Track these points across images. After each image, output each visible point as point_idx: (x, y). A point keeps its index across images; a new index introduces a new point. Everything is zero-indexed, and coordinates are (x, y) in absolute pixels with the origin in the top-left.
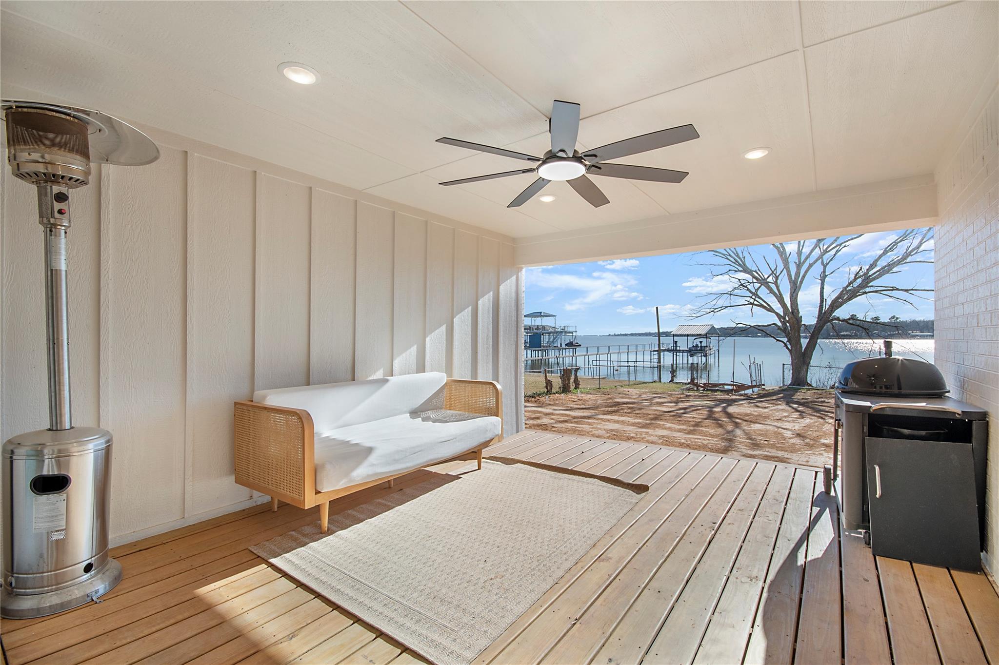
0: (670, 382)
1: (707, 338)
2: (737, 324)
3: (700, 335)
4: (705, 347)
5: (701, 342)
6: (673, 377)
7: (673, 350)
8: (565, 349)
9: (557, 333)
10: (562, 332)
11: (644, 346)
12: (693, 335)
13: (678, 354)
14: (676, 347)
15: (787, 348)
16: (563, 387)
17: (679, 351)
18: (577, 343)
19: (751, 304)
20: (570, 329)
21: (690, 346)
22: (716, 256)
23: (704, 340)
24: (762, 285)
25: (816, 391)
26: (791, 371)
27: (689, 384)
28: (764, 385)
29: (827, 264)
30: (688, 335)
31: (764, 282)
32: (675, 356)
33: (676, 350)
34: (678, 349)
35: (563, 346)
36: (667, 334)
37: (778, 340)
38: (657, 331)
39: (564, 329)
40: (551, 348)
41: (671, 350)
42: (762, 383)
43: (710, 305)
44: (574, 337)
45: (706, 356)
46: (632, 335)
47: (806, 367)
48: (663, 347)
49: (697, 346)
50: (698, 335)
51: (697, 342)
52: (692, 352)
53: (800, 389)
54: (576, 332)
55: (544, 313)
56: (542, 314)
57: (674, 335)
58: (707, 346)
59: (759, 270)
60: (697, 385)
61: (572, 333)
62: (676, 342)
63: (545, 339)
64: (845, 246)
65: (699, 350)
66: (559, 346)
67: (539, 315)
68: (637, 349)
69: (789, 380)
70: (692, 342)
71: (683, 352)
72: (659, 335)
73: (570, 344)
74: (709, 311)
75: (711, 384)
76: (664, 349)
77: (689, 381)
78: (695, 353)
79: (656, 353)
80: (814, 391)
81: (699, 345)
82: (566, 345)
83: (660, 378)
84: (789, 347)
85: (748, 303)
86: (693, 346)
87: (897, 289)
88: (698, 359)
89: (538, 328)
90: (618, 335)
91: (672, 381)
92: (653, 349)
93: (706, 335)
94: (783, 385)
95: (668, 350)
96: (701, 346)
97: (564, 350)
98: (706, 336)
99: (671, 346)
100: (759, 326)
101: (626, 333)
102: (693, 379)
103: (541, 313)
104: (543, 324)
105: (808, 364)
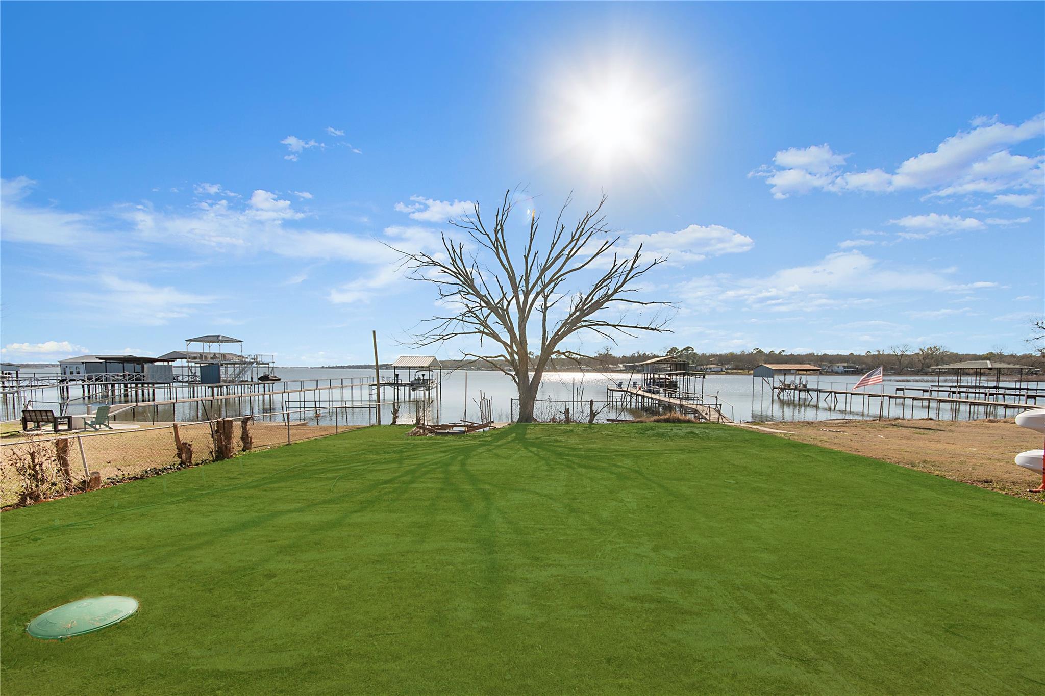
0: (392, 424)
1: (429, 371)
2: (466, 355)
3: (423, 367)
4: (427, 380)
5: (423, 375)
6: (395, 417)
7: (395, 384)
8: (258, 384)
9: (245, 364)
10: (252, 363)
11: (361, 379)
12: (414, 368)
13: (399, 388)
14: (397, 380)
15: (516, 382)
16: (216, 452)
17: (401, 385)
18: (275, 377)
19: (480, 332)
20: (265, 361)
21: (412, 379)
22: (445, 272)
23: (426, 373)
24: (492, 311)
25: (543, 427)
26: (519, 407)
27: (414, 425)
28: (493, 422)
29: (548, 296)
30: (410, 368)
31: (494, 309)
32: (396, 390)
33: (397, 384)
34: (400, 382)
35: (255, 380)
36: (387, 367)
37: (506, 373)
38: (374, 364)
39: (257, 359)
40: (237, 383)
41: (392, 384)
42: (492, 420)
43: (438, 332)
44: (271, 369)
45: (428, 389)
46: (349, 367)
47: (532, 401)
48: (383, 380)
49: (419, 379)
50: (420, 367)
51: (420, 375)
52: (414, 386)
53: (528, 425)
54: (273, 362)
55: (223, 336)
56: (220, 338)
57: (395, 368)
58: (429, 380)
59: (489, 294)
60: (423, 428)
61: (268, 364)
62: (397, 376)
63: (226, 373)
64: (561, 280)
65: (422, 384)
66: (250, 380)
67: (216, 339)
68: (352, 383)
69: (516, 417)
70: (414, 375)
71: (405, 386)
72: (377, 367)
73: (265, 378)
74: (438, 337)
75: (440, 426)
76: (384, 382)
77: (415, 422)
78: (417, 387)
79: (376, 387)
80: (540, 427)
81: (422, 378)
82: (259, 379)
83: (379, 421)
84: (517, 380)
85: (477, 331)
86: (416, 380)
87: (608, 325)
88: (420, 393)
89: (214, 356)
90: (333, 367)
91: (394, 422)
92: (372, 383)
93: (428, 367)
94: (512, 422)
95: (390, 384)
96: (423, 380)
97: (256, 386)
98: (428, 369)
99: (392, 380)
100: (487, 357)
101: (343, 365)
102: (418, 420)
103: (219, 336)
104: (221, 352)
105: (534, 398)
